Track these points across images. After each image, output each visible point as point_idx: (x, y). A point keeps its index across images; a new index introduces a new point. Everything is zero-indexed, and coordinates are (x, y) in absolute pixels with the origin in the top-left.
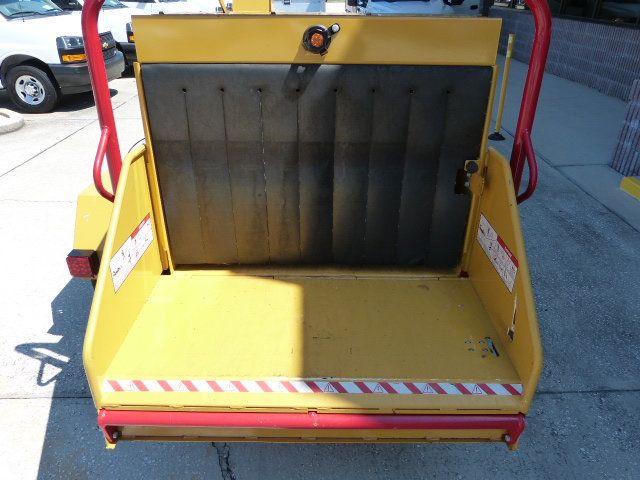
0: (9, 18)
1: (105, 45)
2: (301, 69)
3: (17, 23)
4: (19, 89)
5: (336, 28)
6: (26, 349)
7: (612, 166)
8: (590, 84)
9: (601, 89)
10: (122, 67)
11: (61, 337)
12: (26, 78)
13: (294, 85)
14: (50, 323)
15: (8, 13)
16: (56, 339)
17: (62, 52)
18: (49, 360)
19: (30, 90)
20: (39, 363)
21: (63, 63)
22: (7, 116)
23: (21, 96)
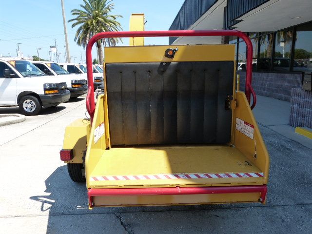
0: (25, 77)
1: (63, 87)
2: (164, 64)
3: (28, 78)
4: (24, 105)
5: (177, 49)
6: (35, 198)
7: (290, 125)
8: (275, 97)
9: (280, 99)
10: (69, 97)
11: (51, 193)
12: (28, 101)
13: (162, 69)
14: (46, 189)
15: (24, 75)
16: (48, 194)
17: (45, 90)
18: (46, 202)
19: (29, 106)
20: (41, 203)
21: (45, 94)
22: (18, 116)
23: (25, 109)
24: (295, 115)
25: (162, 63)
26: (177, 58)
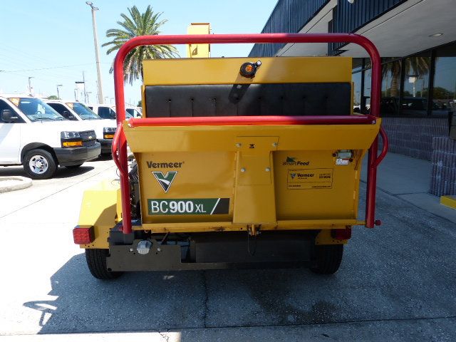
0: (32, 121)
1: (90, 137)
2: (239, 87)
3: (37, 124)
4: (31, 164)
5: (259, 63)
6: (32, 305)
10: (98, 152)
11: (57, 297)
12: (37, 157)
13: (236, 95)
14: (50, 289)
15: (32, 119)
16: (54, 298)
17: (63, 140)
18: (49, 311)
19: (39, 164)
20: (41, 313)
21: (63, 147)
22: (21, 180)
23: (32, 169)
24: (439, 177)
25: (235, 85)
26: (259, 77)
